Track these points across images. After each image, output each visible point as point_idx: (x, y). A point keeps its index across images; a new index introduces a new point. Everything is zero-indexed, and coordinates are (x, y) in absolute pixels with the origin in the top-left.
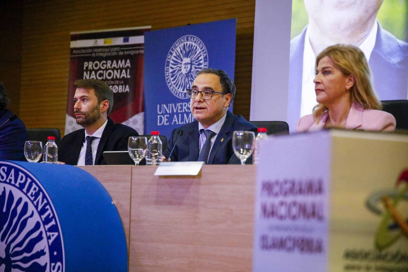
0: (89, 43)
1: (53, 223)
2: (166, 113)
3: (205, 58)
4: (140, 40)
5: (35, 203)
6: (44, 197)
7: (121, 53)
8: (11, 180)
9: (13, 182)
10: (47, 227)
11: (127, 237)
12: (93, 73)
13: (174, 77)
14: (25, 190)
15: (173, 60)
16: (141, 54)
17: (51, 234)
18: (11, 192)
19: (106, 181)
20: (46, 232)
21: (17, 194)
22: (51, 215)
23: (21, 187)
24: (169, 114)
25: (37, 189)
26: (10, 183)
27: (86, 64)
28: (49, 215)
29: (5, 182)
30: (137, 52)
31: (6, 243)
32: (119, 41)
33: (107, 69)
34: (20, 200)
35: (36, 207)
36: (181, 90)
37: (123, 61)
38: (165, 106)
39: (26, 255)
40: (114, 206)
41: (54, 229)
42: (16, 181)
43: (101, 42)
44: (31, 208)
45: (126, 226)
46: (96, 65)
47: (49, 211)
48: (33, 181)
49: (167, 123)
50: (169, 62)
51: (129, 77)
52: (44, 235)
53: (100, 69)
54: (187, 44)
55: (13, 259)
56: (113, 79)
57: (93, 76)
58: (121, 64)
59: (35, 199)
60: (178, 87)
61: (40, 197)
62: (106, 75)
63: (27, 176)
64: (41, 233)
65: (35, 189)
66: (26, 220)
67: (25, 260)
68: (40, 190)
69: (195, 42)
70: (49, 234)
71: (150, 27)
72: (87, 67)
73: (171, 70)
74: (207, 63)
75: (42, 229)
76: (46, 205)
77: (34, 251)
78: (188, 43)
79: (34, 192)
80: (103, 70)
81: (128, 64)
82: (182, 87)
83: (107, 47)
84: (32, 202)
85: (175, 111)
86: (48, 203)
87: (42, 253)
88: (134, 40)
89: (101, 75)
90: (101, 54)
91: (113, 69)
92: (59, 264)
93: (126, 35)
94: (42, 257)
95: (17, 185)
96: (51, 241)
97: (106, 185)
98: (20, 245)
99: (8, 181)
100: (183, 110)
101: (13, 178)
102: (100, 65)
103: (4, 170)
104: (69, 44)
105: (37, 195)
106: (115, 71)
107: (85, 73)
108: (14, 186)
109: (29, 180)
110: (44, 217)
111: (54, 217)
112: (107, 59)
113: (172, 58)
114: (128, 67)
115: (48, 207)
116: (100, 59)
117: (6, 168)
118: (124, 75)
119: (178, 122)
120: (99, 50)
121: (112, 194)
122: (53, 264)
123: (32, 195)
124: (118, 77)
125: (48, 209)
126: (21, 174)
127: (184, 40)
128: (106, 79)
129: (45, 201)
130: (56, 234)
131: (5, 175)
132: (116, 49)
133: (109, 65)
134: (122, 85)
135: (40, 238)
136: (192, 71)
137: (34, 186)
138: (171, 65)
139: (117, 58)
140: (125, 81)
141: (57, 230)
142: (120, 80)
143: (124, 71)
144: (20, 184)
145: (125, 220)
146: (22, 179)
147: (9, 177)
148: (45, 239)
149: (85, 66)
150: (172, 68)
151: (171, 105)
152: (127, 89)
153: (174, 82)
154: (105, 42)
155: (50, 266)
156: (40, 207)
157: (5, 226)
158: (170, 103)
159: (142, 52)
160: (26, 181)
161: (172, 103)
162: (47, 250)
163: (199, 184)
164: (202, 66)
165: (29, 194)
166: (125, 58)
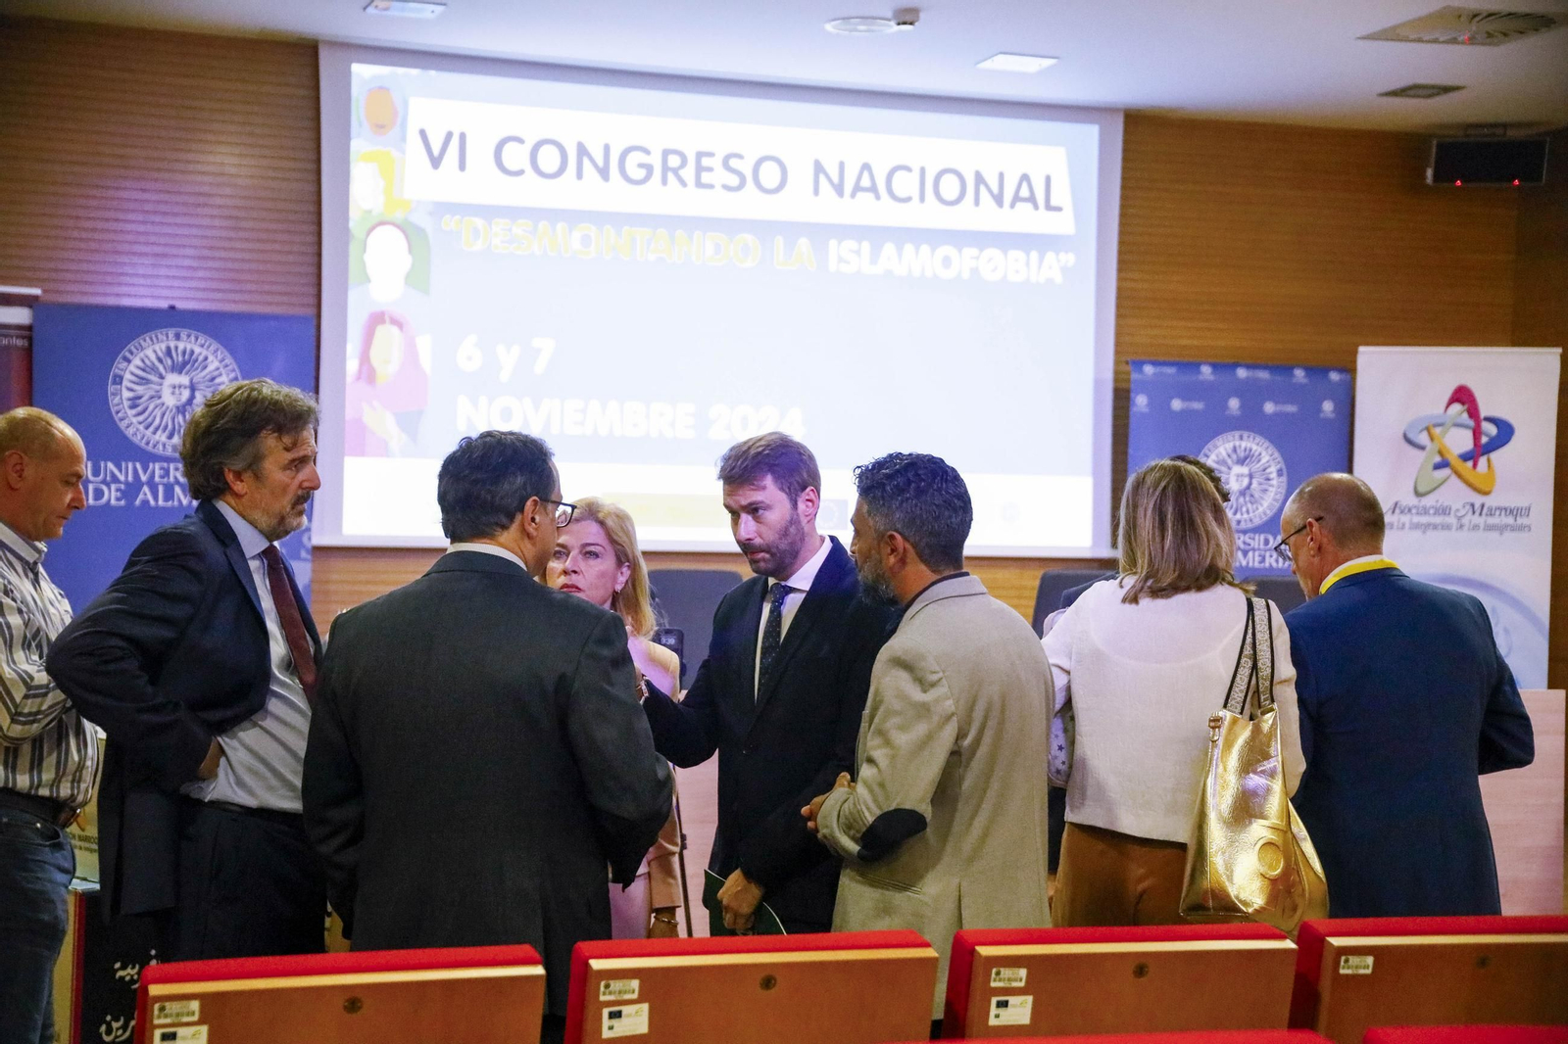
2: (115, 479)
13: (140, 409)
15: (132, 374)
24: (127, 483)
36: (162, 437)
38: (110, 465)
49: (118, 499)
50: (121, 378)
54: (176, 348)
60: (151, 429)
69: (202, 346)
71: (36, 292)
73: (126, 394)
78: (181, 346)
82: (164, 431)
85: (144, 478)
100: (169, 478)
113: (129, 370)
119: (156, 498)
127: (167, 337)
136: (195, 401)
138: (125, 383)
150: (130, 390)
151: (130, 465)
153: (141, 418)
158: (126, 461)
161: (134, 461)
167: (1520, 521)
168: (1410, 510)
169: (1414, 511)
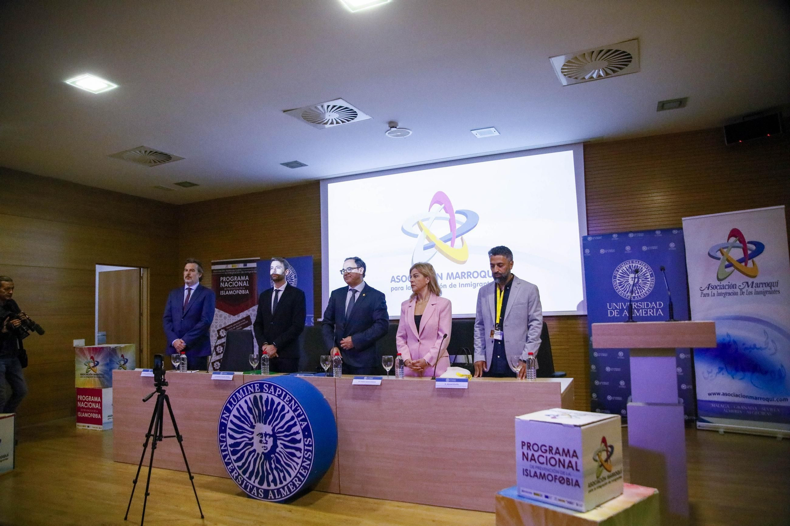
0: (223, 267)
1: (303, 417)
3: (295, 276)
4: (254, 265)
5: (290, 405)
6: (295, 402)
7: (243, 272)
8: (271, 392)
9: (273, 393)
10: (299, 419)
11: (335, 416)
12: (226, 283)
14: (282, 398)
16: (255, 273)
17: (303, 423)
18: (272, 398)
19: (319, 385)
20: (299, 422)
21: (277, 400)
22: (302, 413)
23: (279, 396)
25: (290, 398)
26: (271, 393)
27: (221, 278)
28: (300, 412)
29: (268, 393)
30: (252, 272)
31: (272, 426)
32: (241, 266)
33: (234, 281)
34: (279, 403)
35: (291, 408)
37: (244, 277)
39: (286, 433)
40: (325, 399)
41: (304, 420)
42: (275, 392)
43: (230, 266)
44: (287, 408)
45: (334, 410)
46: (228, 279)
47: (300, 410)
48: (287, 393)
51: (248, 285)
52: (298, 423)
53: (230, 281)
55: (277, 435)
56: (238, 287)
57: (226, 285)
58: (243, 278)
59: (289, 404)
61: (293, 402)
62: (234, 284)
63: (282, 390)
64: (296, 422)
65: (289, 398)
66: (284, 415)
67: (286, 436)
68: (292, 398)
70: (301, 423)
71: (259, 258)
72: (222, 280)
74: (296, 279)
75: (296, 419)
76: (297, 407)
77: (292, 431)
79: (288, 400)
80: (232, 282)
81: (247, 278)
83: (234, 269)
84: (288, 405)
86: (299, 406)
87: (297, 433)
88: (249, 265)
89: (231, 284)
90: (230, 273)
91: (238, 281)
92: (309, 439)
93: (245, 262)
94: (297, 435)
95: (276, 395)
96: (302, 427)
97: (319, 388)
98: (282, 427)
99: (269, 392)
101: (273, 391)
102: (230, 279)
103: (266, 386)
104: (211, 268)
105: (290, 401)
106: (240, 282)
107: (221, 283)
108: (274, 395)
109: (284, 393)
110: (296, 413)
111: (303, 413)
112: (234, 275)
114: (247, 280)
115: (299, 408)
116: (230, 276)
117: (267, 385)
118: (245, 284)
120: (229, 270)
121: (323, 393)
122: (305, 439)
123: (287, 401)
124: (242, 285)
125: (299, 409)
126: (278, 389)
128: (234, 287)
129: (297, 405)
130: (306, 423)
131: (267, 390)
132: (239, 270)
133: (235, 279)
134: (244, 290)
135: (295, 424)
137: (288, 396)
139: (240, 275)
140: (246, 288)
141: (306, 421)
142: (243, 287)
143: (245, 282)
144: (278, 394)
145: (333, 407)
146: (279, 391)
147: (270, 390)
148: (299, 426)
149: (221, 279)
152: (248, 292)
154: (232, 266)
155: (304, 440)
156: (293, 408)
157: (270, 417)
159: (255, 272)
160: (282, 393)
162: (300, 431)
163: (381, 389)
164: (293, 281)
165: (285, 400)
166: (245, 275)
167: (773, 289)
168: (716, 287)
169: (718, 288)
